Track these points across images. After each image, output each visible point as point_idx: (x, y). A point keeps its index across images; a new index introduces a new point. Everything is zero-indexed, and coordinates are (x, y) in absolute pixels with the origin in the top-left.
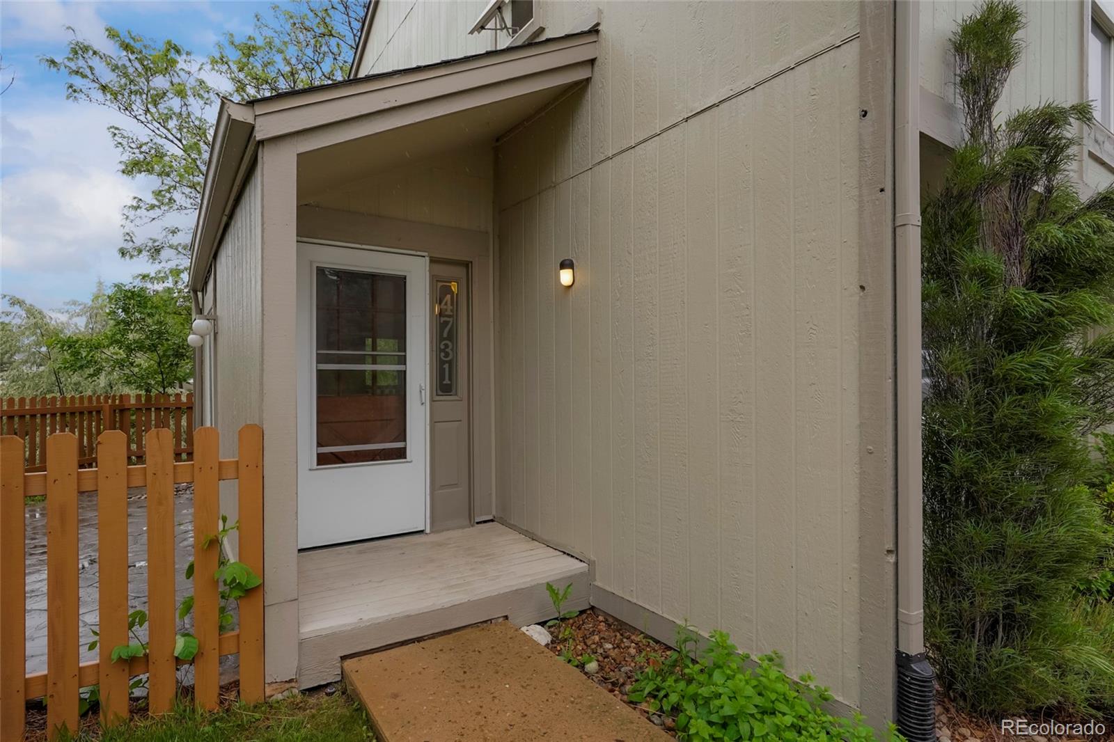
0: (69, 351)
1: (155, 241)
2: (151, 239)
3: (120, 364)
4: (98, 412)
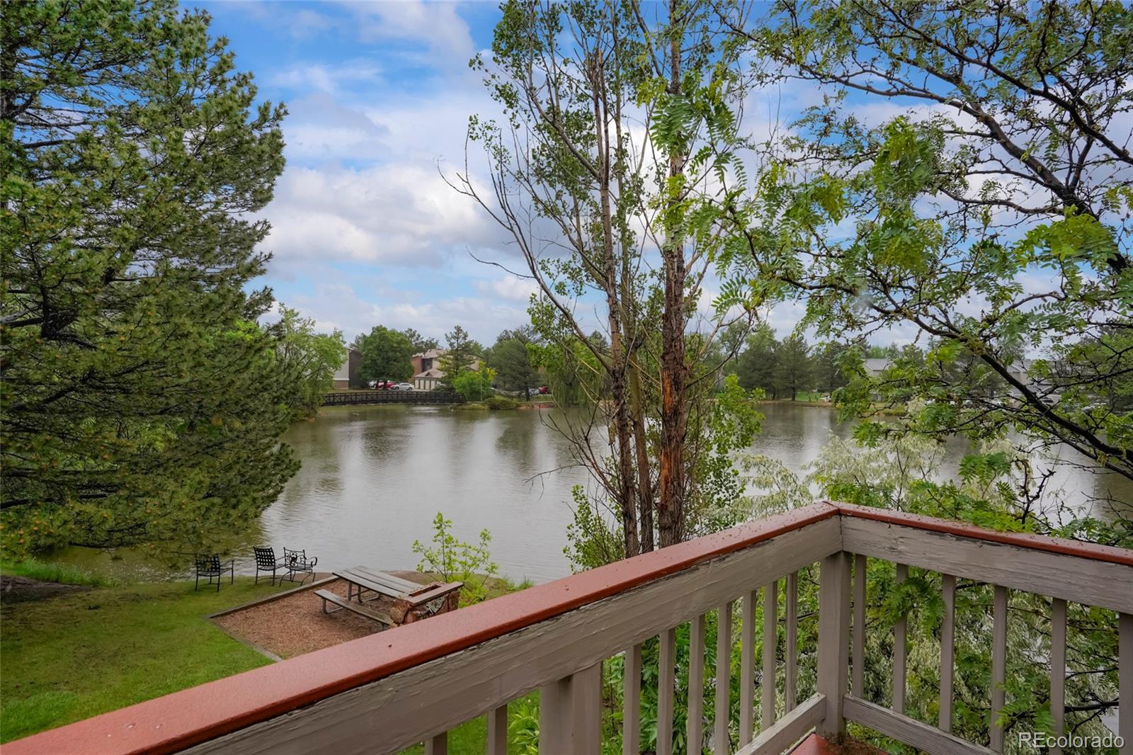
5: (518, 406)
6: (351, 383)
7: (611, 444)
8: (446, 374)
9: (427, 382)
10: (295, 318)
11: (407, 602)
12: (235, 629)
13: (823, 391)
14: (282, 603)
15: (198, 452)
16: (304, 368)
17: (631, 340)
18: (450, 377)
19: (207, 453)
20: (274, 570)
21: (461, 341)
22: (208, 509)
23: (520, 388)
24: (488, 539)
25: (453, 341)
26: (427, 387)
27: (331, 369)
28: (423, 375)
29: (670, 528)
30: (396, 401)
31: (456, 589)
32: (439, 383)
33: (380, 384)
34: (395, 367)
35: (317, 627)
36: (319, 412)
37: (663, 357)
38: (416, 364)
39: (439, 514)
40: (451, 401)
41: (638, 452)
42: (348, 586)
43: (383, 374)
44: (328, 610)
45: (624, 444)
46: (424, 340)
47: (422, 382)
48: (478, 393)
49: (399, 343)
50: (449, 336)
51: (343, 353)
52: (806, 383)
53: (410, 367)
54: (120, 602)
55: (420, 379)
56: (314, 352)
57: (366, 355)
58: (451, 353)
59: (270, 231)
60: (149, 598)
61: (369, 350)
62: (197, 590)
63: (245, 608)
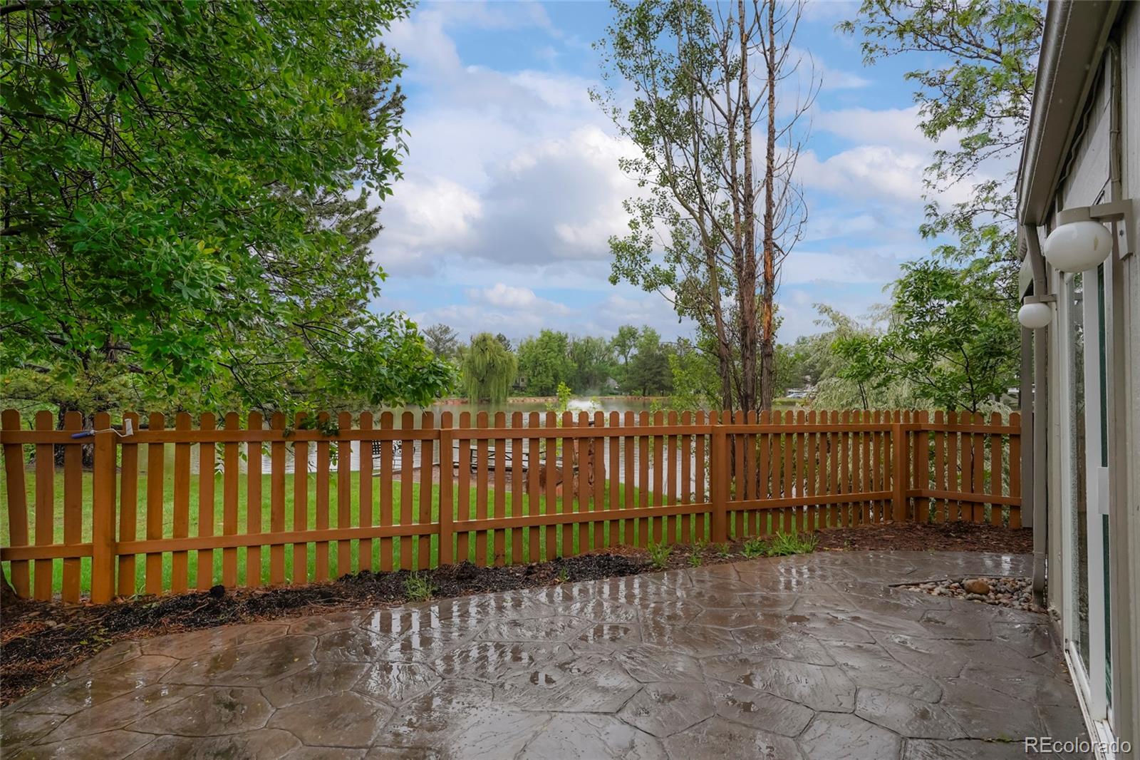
0: (855, 357)
1: (963, 206)
2: (959, 205)
3: (912, 370)
4: (887, 433)
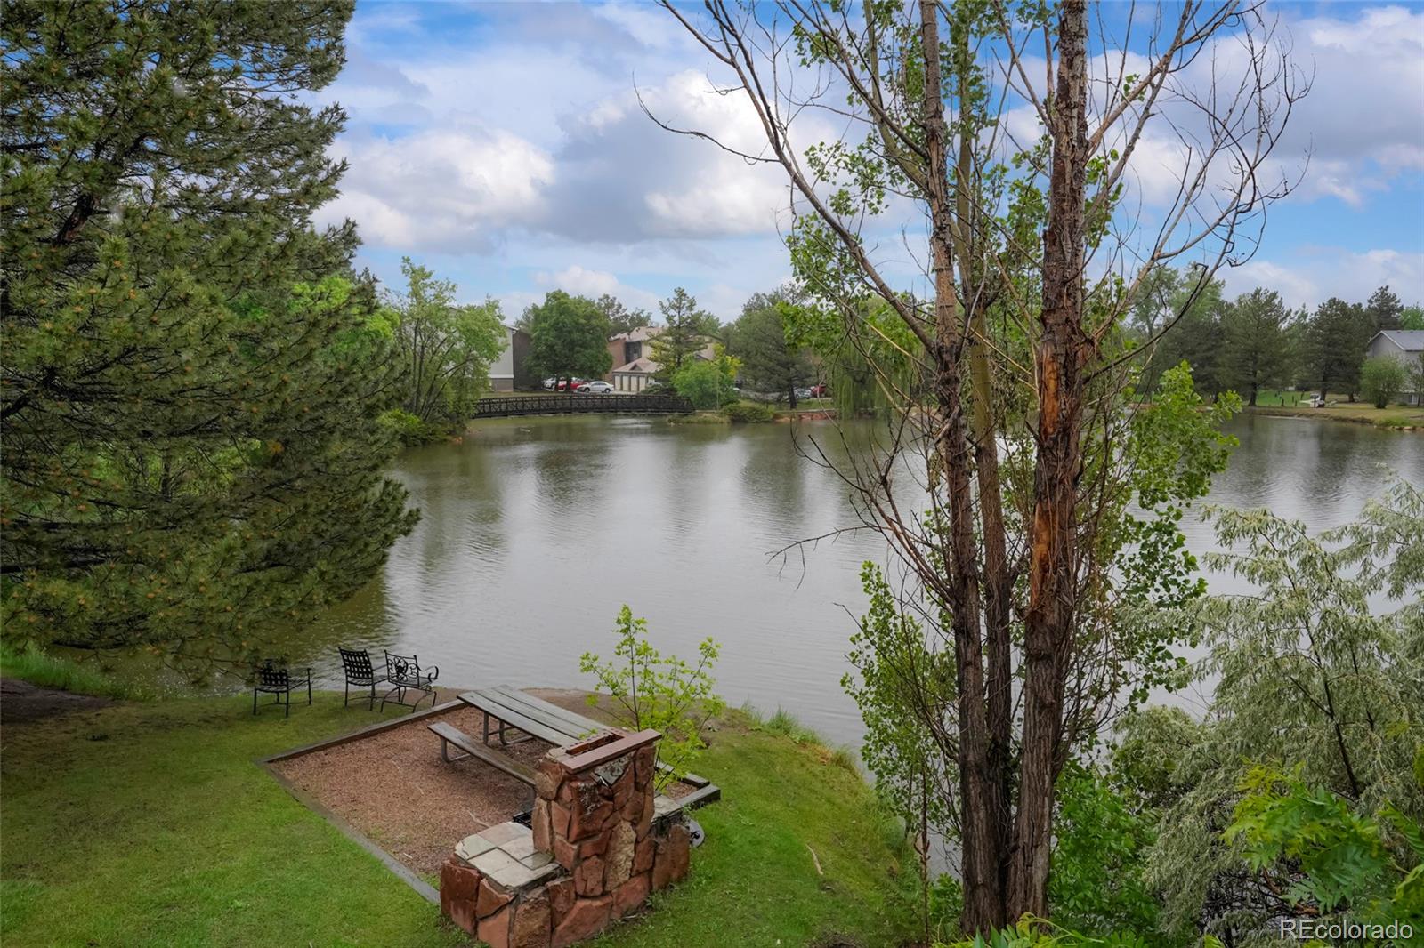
5: (776, 416)
6: (517, 383)
7: (931, 488)
8: (662, 367)
9: (634, 380)
10: (428, 281)
11: (562, 766)
12: (304, 782)
13: (1307, 389)
14: (381, 740)
15: (254, 495)
16: (444, 360)
17: (975, 289)
18: (669, 371)
19: (269, 496)
20: (373, 685)
21: (686, 313)
22: (250, 589)
23: (780, 388)
24: (713, 655)
25: (672, 312)
26: (634, 388)
27: (485, 361)
28: (627, 368)
29: (1048, 657)
30: (584, 410)
31: (649, 742)
32: (652, 381)
33: (562, 383)
34: (582, 358)
35: (432, 785)
36: (469, 428)
37: (1042, 320)
38: (615, 351)
39: (626, 608)
40: (671, 410)
41: (984, 506)
42: (482, 719)
43: (564, 367)
44: (451, 755)
45: (958, 493)
46: (629, 313)
47: (626, 379)
48: (713, 396)
49: (588, 318)
50: (666, 304)
51: (502, 334)
52: (1275, 374)
53: (606, 356)
54: (141, 730)
55: (622, 374)
56: (457, 335)
57: (539, 338)
58: (669, 333)
59: (344, 124)
60: (183, 724)
61: (544, 329)
62: (256, 713)
63: (324, 748)
